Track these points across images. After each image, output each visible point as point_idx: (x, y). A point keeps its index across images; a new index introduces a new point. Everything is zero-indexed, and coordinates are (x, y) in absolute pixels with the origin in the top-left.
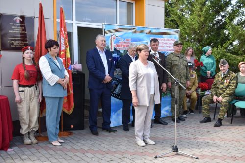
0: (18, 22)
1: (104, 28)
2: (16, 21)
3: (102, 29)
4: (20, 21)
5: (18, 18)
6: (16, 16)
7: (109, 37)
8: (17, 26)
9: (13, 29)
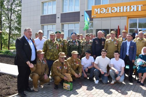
6: (115, 29)
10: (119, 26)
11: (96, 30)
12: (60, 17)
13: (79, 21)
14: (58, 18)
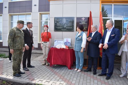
0: (83, 20)
1: (123, 19)
2: (82, 19)
3: (122, 20)
4: (84, 19)
5: (83, 18)
6: (82, 18)
7: (127, 23)
8: (83, 21)
9: (81, 23)
10: (91, 13)
11: (55, 18)
12: (8, 6)
13: (31, 12)
14: (6, 7)
